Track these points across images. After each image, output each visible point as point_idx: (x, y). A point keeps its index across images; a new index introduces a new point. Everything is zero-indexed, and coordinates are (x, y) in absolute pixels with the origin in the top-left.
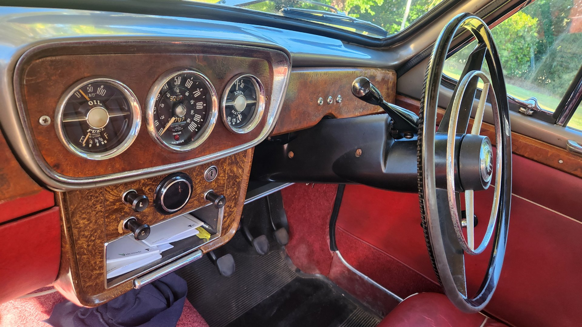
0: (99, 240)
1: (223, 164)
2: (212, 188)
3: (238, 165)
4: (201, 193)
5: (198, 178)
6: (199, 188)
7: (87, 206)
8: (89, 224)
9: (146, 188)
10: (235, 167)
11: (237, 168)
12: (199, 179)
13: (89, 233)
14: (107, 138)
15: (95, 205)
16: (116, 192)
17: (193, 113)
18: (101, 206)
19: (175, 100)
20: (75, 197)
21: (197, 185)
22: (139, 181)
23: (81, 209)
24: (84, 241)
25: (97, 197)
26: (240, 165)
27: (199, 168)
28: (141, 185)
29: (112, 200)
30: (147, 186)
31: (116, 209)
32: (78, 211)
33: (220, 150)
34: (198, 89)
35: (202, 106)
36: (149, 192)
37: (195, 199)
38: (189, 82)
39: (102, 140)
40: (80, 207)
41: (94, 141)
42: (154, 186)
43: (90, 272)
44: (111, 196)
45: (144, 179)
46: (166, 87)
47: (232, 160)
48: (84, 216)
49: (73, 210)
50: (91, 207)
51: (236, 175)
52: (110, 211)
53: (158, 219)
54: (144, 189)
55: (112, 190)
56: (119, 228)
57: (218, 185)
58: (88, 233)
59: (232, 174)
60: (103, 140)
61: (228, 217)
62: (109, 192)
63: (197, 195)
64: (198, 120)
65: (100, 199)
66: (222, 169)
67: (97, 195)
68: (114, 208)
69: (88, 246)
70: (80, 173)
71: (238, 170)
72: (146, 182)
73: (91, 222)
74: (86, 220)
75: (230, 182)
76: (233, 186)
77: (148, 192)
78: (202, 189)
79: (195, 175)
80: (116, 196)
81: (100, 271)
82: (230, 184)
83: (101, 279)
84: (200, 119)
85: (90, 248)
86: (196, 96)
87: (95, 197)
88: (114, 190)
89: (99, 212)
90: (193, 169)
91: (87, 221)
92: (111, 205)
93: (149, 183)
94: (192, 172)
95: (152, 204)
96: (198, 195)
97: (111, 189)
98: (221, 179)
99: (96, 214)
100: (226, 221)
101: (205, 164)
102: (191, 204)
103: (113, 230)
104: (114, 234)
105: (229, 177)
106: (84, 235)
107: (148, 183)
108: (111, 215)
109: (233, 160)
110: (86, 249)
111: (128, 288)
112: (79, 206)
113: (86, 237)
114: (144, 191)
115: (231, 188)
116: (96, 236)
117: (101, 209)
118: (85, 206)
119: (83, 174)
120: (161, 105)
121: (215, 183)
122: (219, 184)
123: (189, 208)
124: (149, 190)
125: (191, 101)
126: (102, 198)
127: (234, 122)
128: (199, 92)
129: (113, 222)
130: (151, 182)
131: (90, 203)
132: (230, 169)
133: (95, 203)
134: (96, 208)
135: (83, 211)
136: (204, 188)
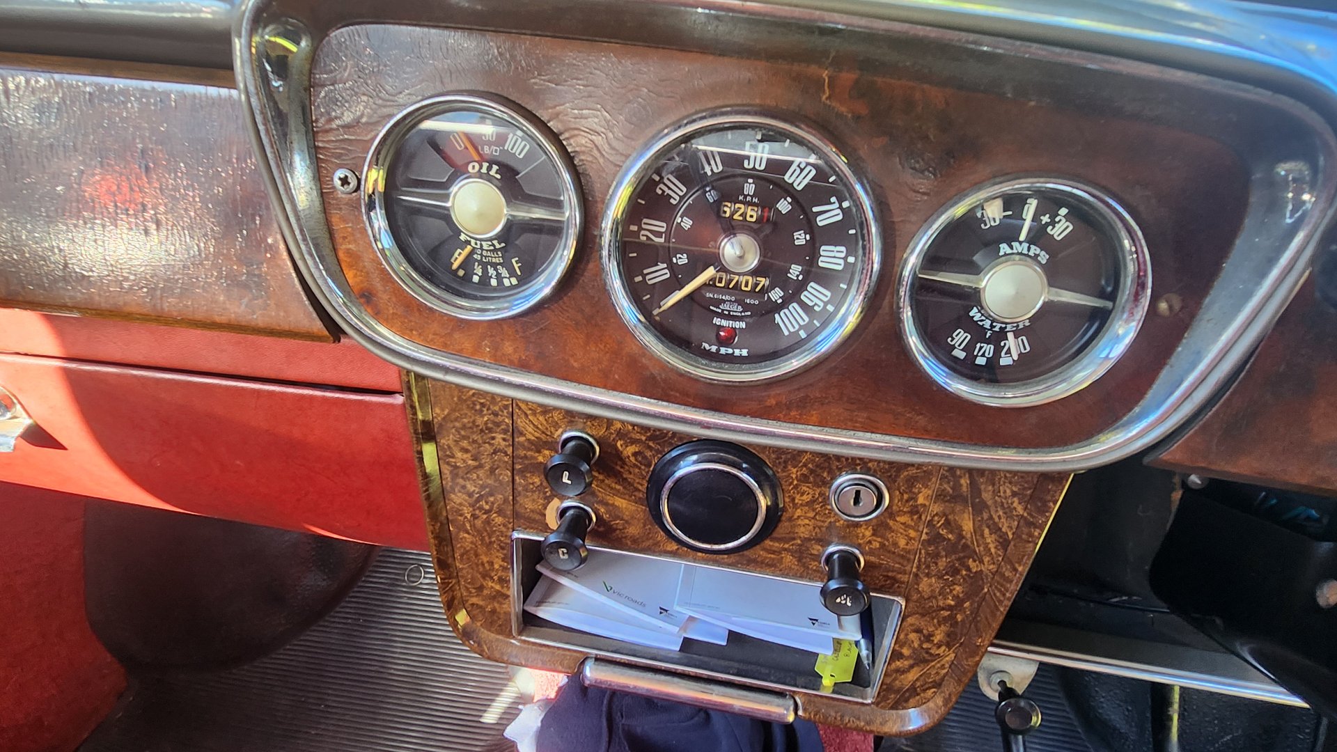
0: (499, 515)
1: (913, 486)
2: (860, 545)
3: (985, 516)
4: (809, 540)
5: (804, 488)
6: (807, 521)
7: (471, 425)
8: (476, 468)
9: (628, 449)
10: (966, 515)
11: (977, 524)
12: (810, 496)
13: (477, 490)
14: (519, 273)
15: (490, 430)
16: (545, 423)
17: (798, 276)
18: (504, 440)
19: (741, 218)
20: (444, 391)
21: (799, 510)
22: (610, 422)
23: (457, 424)
24: (466, 501)
25: (496, 414)
26: (991, 518)
27: (812, 461)
28: (612, 434)
29: (533, 438)
30: (632, 443)
31: (541, 463)
32: (452, 426)
33: (870, 427)
34: (833, 199)
35: (842, 262)
36: (636, 460)
37: (786, 546)
38: (802, 170)
39: (504, 272)
40: (456, 419)
41: (485, 271)
42: (651, 451)
43: (479, 576)
44: (531, 426)
45: (623, 422)
46: (712, 170)
47: (956, 487)
48: (465, 444)
49: (439, 418)
50: (482, 431)
51: (966, 546)
52: (526, 462)
53: (657, 544)
54: (620, 447)
55: (534, 414)
56: (548, 512)
57: (882, 545)
58: (473, 488)
59: (950, 536)
60: (508, 276)
61: (911, 662)
62: (526, 415)
63: (794, 539)
64: (816, 304)
65: (503, 421)
66: (907, 501)
67: (497, 408)
68: (536, 458)
69: (474, 517)
70: (414, 332)
71: (978, 531)
72: (629, 432)
73: (481, 466)
74: (469, 455)
75: (936, 555)
76: (947, 573)
77: (632, 459)
78: (817, 530)
79: (794, 476)
80: (543, 432)
81: (502, 587)
82: (936, 564)
83: (504, 606)
84: (826, 304)
85: (478, 523)
86: (822, 221)
87: (490, 412)
88: (538, 415)
89: (500, 451)
90: (789, 456)
91: (473, 460)
92: (530, 449)
93: (638, 436)
94: (785, 462)
95: (641, 496)
96: (799, 542)
97: (530, 409)
98: (901, 531)
99: (493, 453)
100: (903, 672)
101: (838, 458)
102: (772, 556)
103: (532, 511)
104: (534, 521)
105: (936, 539)
106: (464, 487)
107: (633, 436)
108: (530, 472)
109: (964, 489)
110: (470, 522)
111: (561, 664)
112: (453, 417)
113: (470, 495)
114: (622, 452)
115: (941, 577)
116: (493, 503)
117: (506, 446)
118: (469, 422)
119: (422, 338)
120: (682, 221)
121: (873, 535)
122: (887, 544)
123: (762, 562)
124: (635, 454)
125: (796, 235)
126: (507, 420)
127: (983, 355)
128: (839, 211)
129: (533, 492)
130: (644, 438)
131: (480, 421)
132: (945, 515)
133: (490, 425)
134: (493, 438)
135: (463, 433)
136: (824, 529)
